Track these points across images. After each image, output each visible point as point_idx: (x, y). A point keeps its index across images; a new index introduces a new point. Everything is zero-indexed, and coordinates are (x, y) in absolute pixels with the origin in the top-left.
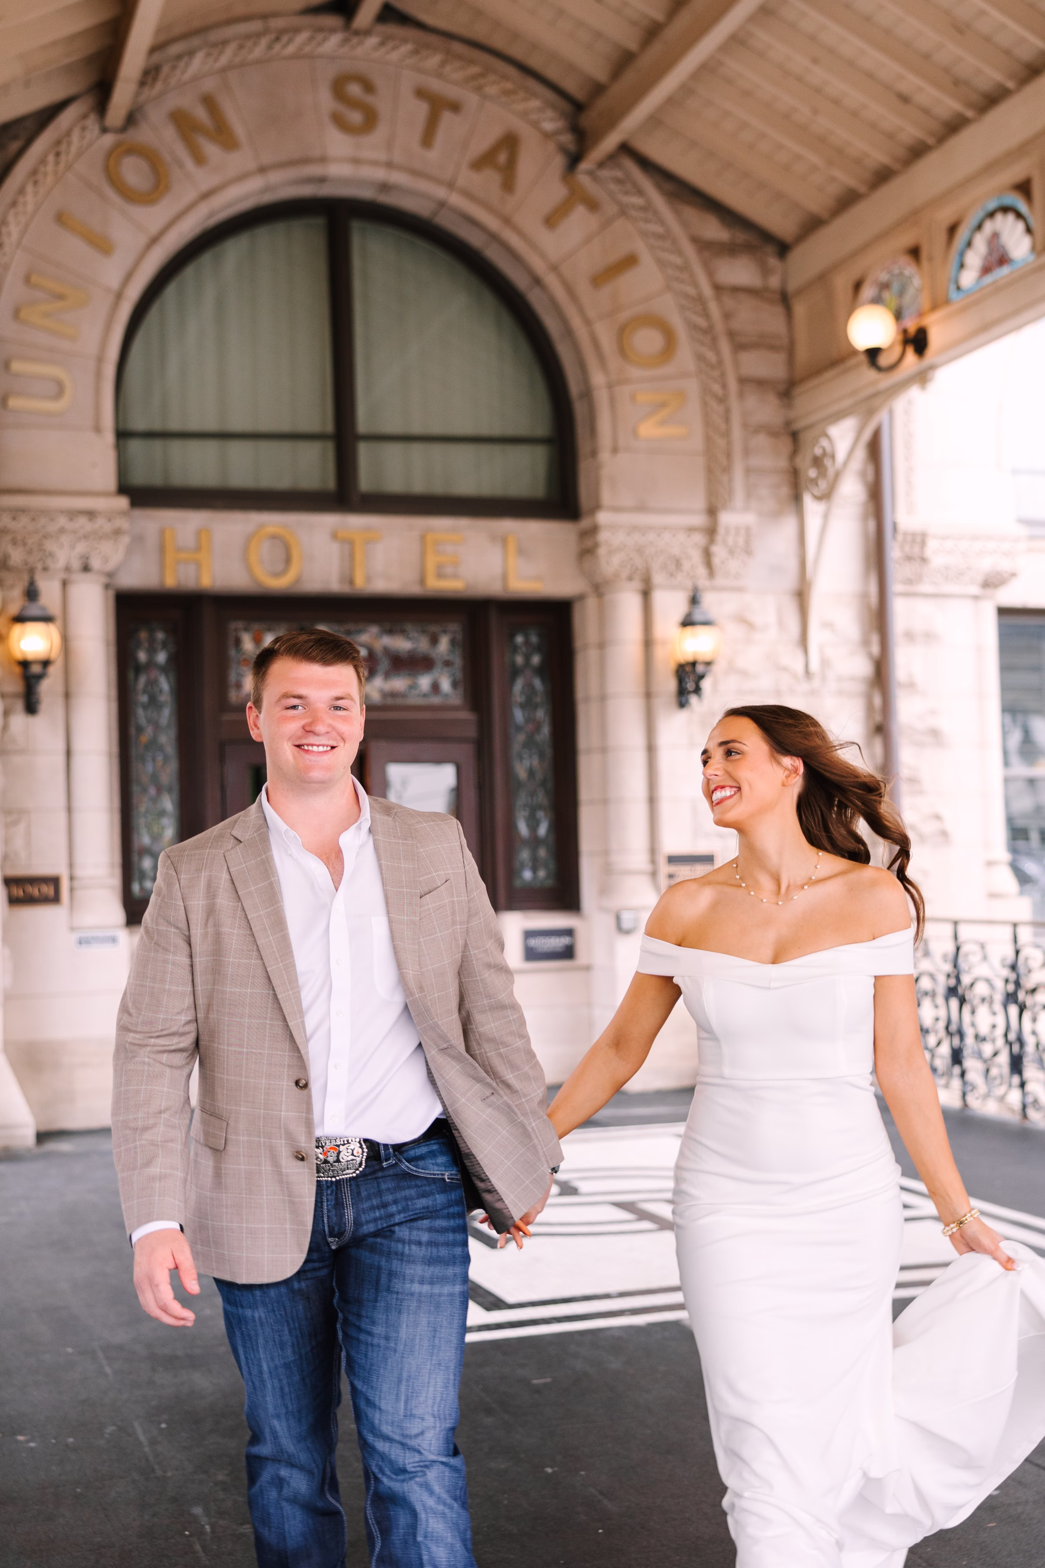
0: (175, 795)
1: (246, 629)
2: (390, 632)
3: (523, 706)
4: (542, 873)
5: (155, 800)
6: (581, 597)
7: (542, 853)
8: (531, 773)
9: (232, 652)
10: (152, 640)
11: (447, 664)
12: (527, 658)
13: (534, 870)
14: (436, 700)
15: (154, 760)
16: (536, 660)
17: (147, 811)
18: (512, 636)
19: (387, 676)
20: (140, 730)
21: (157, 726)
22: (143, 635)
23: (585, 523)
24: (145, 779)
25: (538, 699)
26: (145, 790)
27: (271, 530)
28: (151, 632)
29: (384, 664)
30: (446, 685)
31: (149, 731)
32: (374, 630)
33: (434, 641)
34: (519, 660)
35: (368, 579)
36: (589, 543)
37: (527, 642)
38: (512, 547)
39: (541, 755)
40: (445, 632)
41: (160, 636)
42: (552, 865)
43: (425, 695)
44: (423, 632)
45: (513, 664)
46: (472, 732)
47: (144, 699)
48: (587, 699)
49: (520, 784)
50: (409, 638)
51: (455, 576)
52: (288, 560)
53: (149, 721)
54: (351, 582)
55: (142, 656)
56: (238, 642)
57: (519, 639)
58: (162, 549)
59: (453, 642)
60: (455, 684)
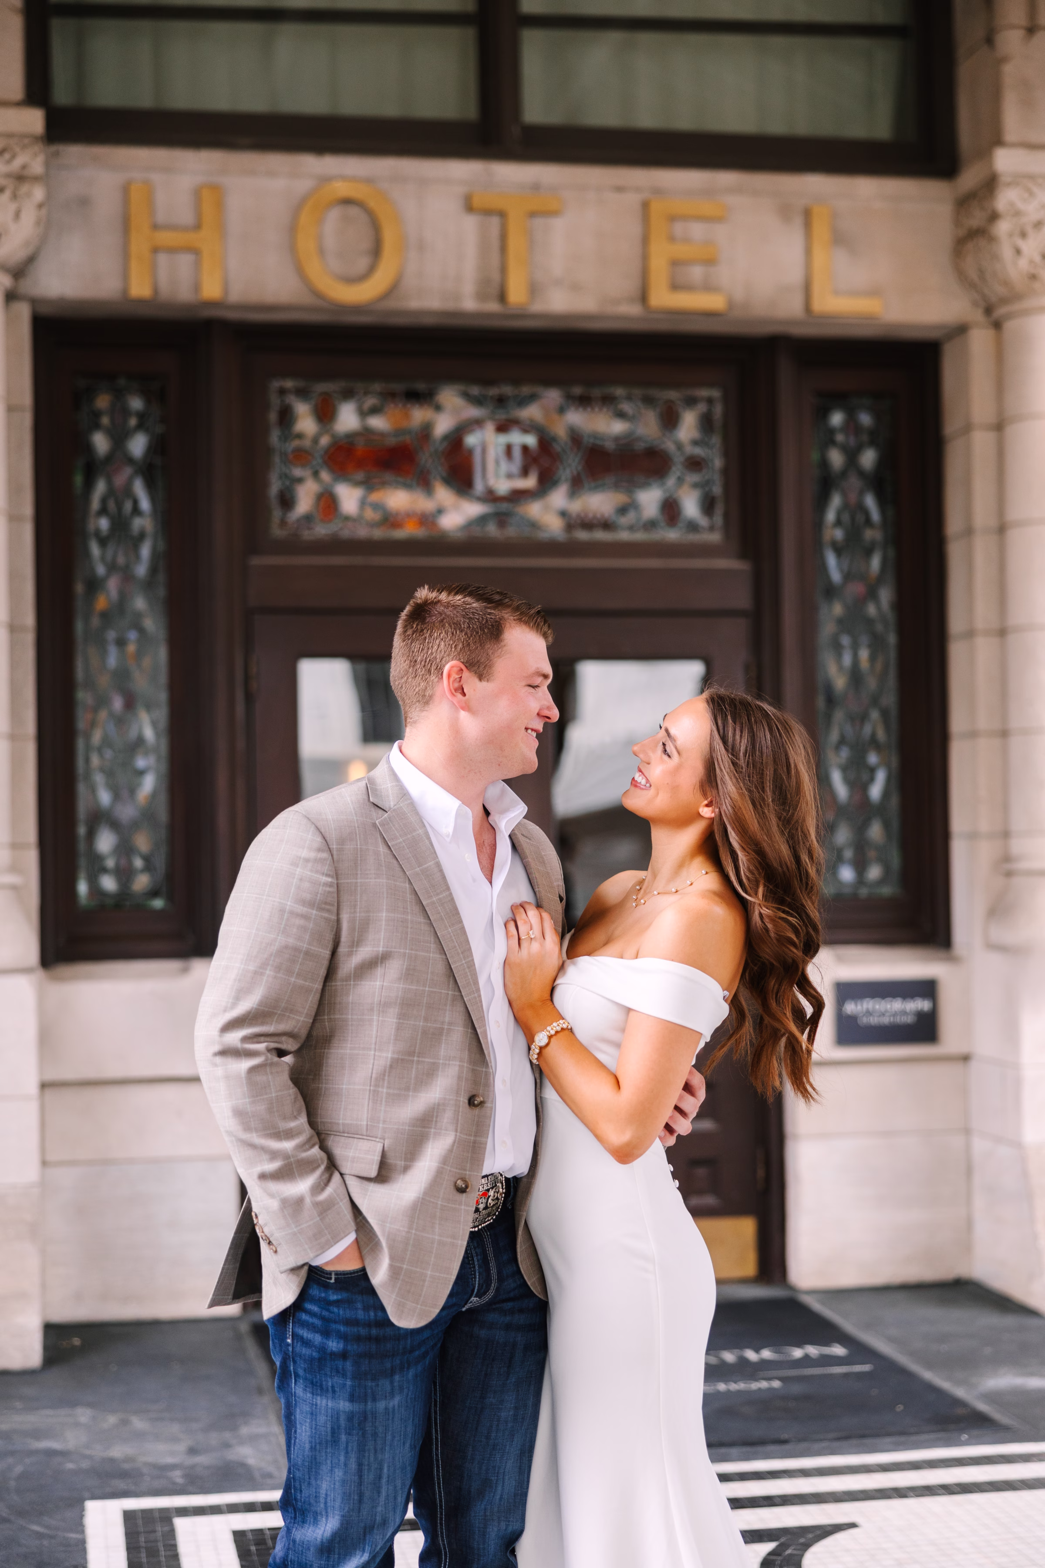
0: (162, 713)
1: (303, 394)
2: (584, 401)
3: (839, 550)
4: (874, 872)
5: (121, 722)
6: (961, 330)
7: (875, 831)
8: (856, 677)
9: (274, 437)
10: (120, 411)
11: (695, 464)
12: (852, 456)
13: (860, 866)
14: (672, 535)
15: (121, 643)
16: (868, 458)
17: (106, 742)
18: (823, 413)
19: (577, 486)
20: (94, 585)
21: (127, 575)
22: (103, 402)
23: (969, 178)
24: (104, 681)
25: (870, 535)
26: (102, 702)
27: (342, 189)
28: (119, 395)
29: (572, 465)
30: (691, 507)
31: (113, 585)
32: (553, 396)
33: (670, 420)
34: (836, 458)
35: (534, 289)
36: (976, 219)
37: (851, 424)
38: (820, 229)
39: (877, 645)
40: (691, 402)
41: (136, 403)
42: (895, 860)
43: (651, 525)
44: (649, 401)
45: (824, 464)
46: (742, 599)
47: (104, 524)
48: (969, 532)
49: (831, 700)
50: (621, 415)
51: (708, 287)
52: (376, 251)
53: (112, 568)
54: (502, 297)
55: (101, 442)
56: (286, 417)
57: (837, 419)
58: (126, 224)
59: (706, 423)
60: (708, 505)
